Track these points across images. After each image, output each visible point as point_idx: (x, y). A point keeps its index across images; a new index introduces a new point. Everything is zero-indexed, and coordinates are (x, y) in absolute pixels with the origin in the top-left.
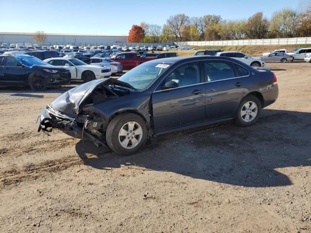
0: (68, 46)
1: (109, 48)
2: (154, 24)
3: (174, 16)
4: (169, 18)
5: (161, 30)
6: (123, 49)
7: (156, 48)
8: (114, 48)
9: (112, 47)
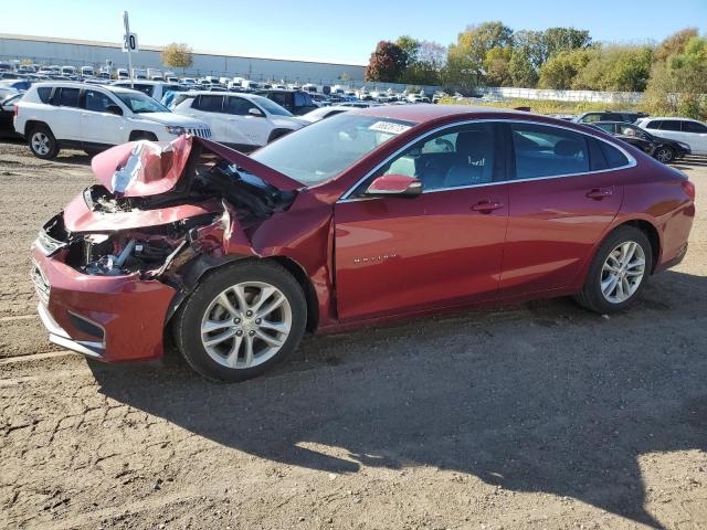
0: (237, 80)
1: (327, 90)
2: (430, 41)
3: (476, 26)
4: (463, 30)
5: (444, 58)
6: (357, 95)
7: (431, 97)
8: (339, 91)
9: (333, 90)
